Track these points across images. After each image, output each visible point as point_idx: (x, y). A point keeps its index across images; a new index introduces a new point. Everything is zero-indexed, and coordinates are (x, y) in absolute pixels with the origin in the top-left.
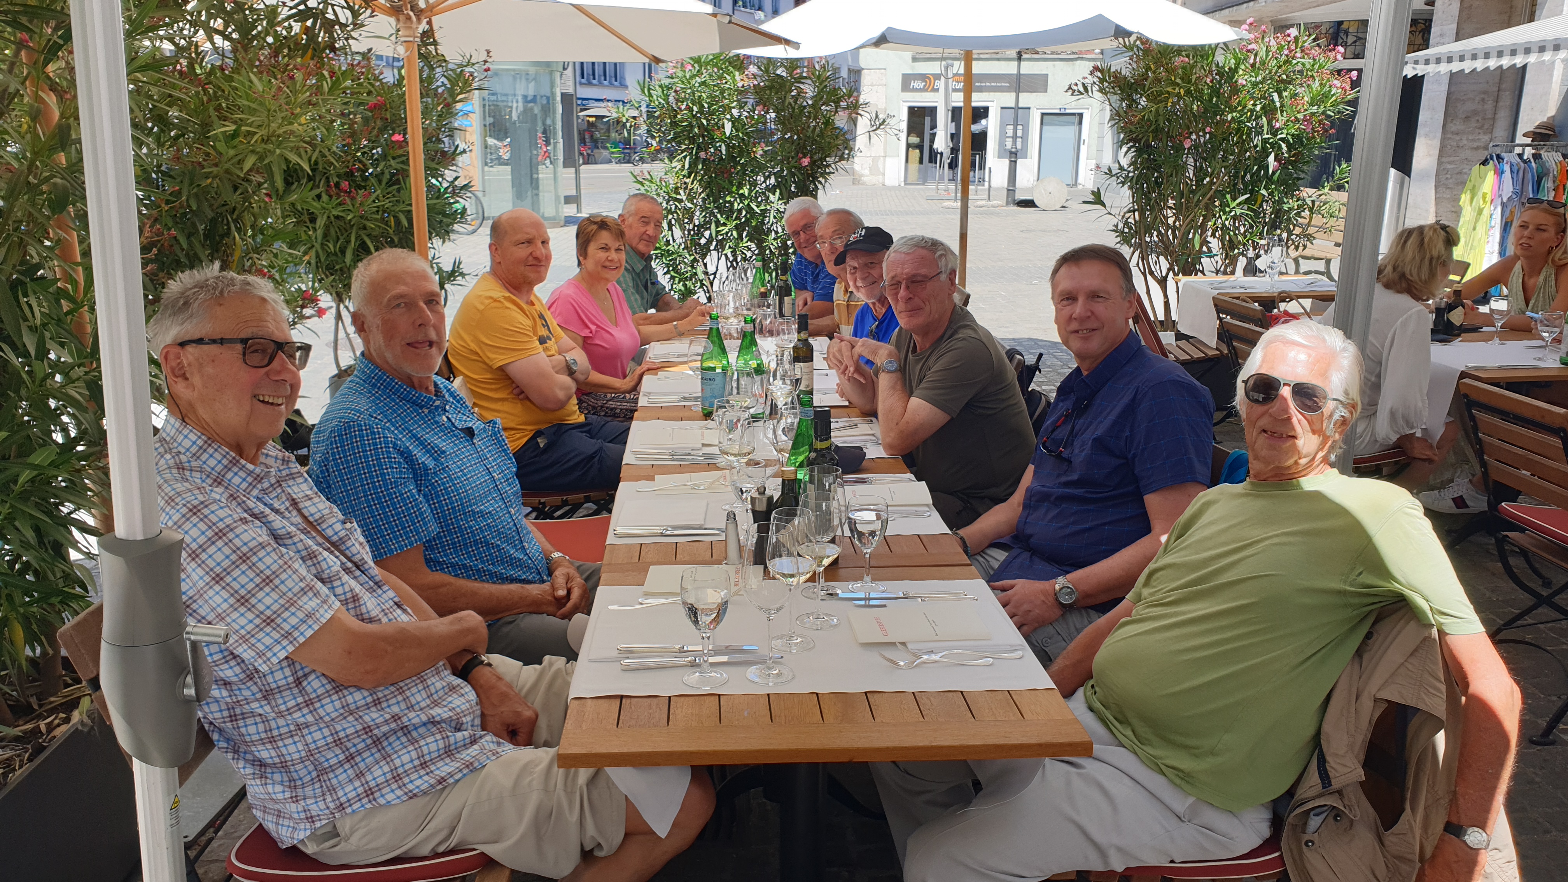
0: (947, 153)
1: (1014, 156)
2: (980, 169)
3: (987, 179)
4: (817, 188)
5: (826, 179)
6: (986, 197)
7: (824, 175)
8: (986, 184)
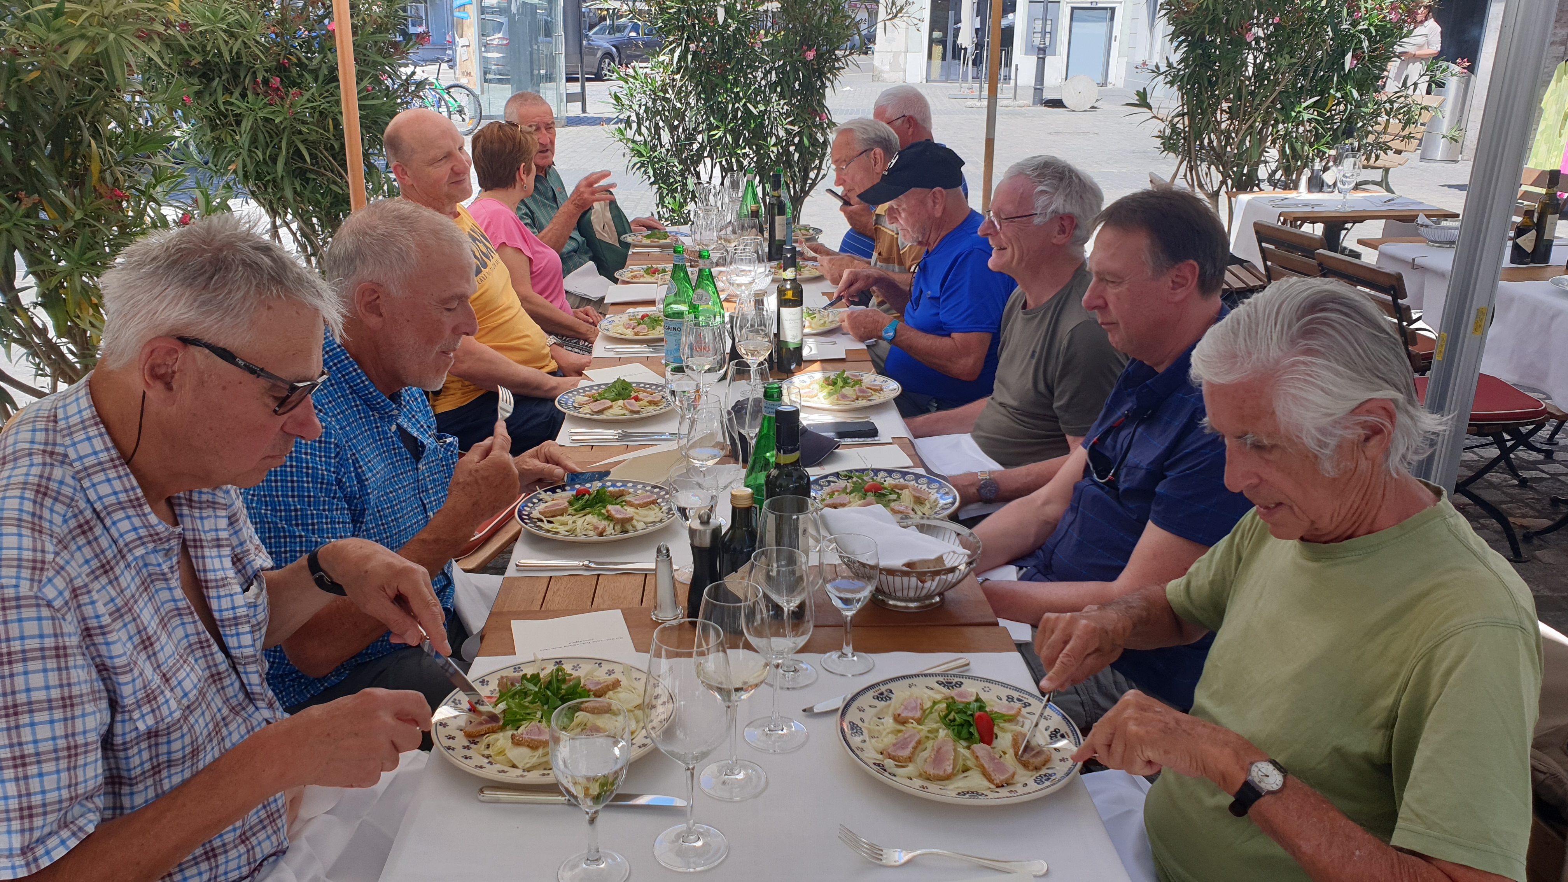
0: (971, 48)
1: (1042, 53)
2: (1006, 66)
3: (1013, 76)
4: (823, 86)
5: (835, 75)
6: (1012, 95)
7: (834, 70)
8: (1012, 82)
